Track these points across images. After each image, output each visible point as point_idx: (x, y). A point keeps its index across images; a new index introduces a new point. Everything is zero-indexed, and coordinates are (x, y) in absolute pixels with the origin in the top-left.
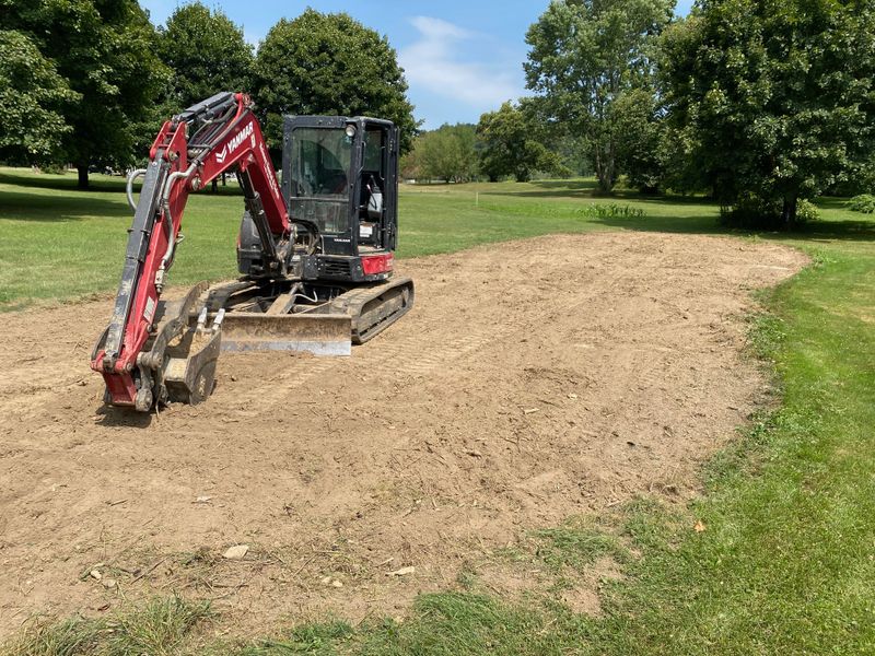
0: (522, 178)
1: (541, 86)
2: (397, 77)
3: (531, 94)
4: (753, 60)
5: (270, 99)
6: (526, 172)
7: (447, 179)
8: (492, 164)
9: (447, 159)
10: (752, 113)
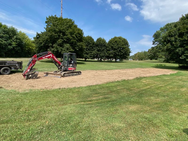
0: (156, 59)
1: (155, 44)
2: (128, 45)
3: (153, 46)
4: (176, 39)
5: (108, 49)
6: (157, 58)
7: (142, 60)
8: (151, 57)
9: (142, 56)
10: (176, 48)
